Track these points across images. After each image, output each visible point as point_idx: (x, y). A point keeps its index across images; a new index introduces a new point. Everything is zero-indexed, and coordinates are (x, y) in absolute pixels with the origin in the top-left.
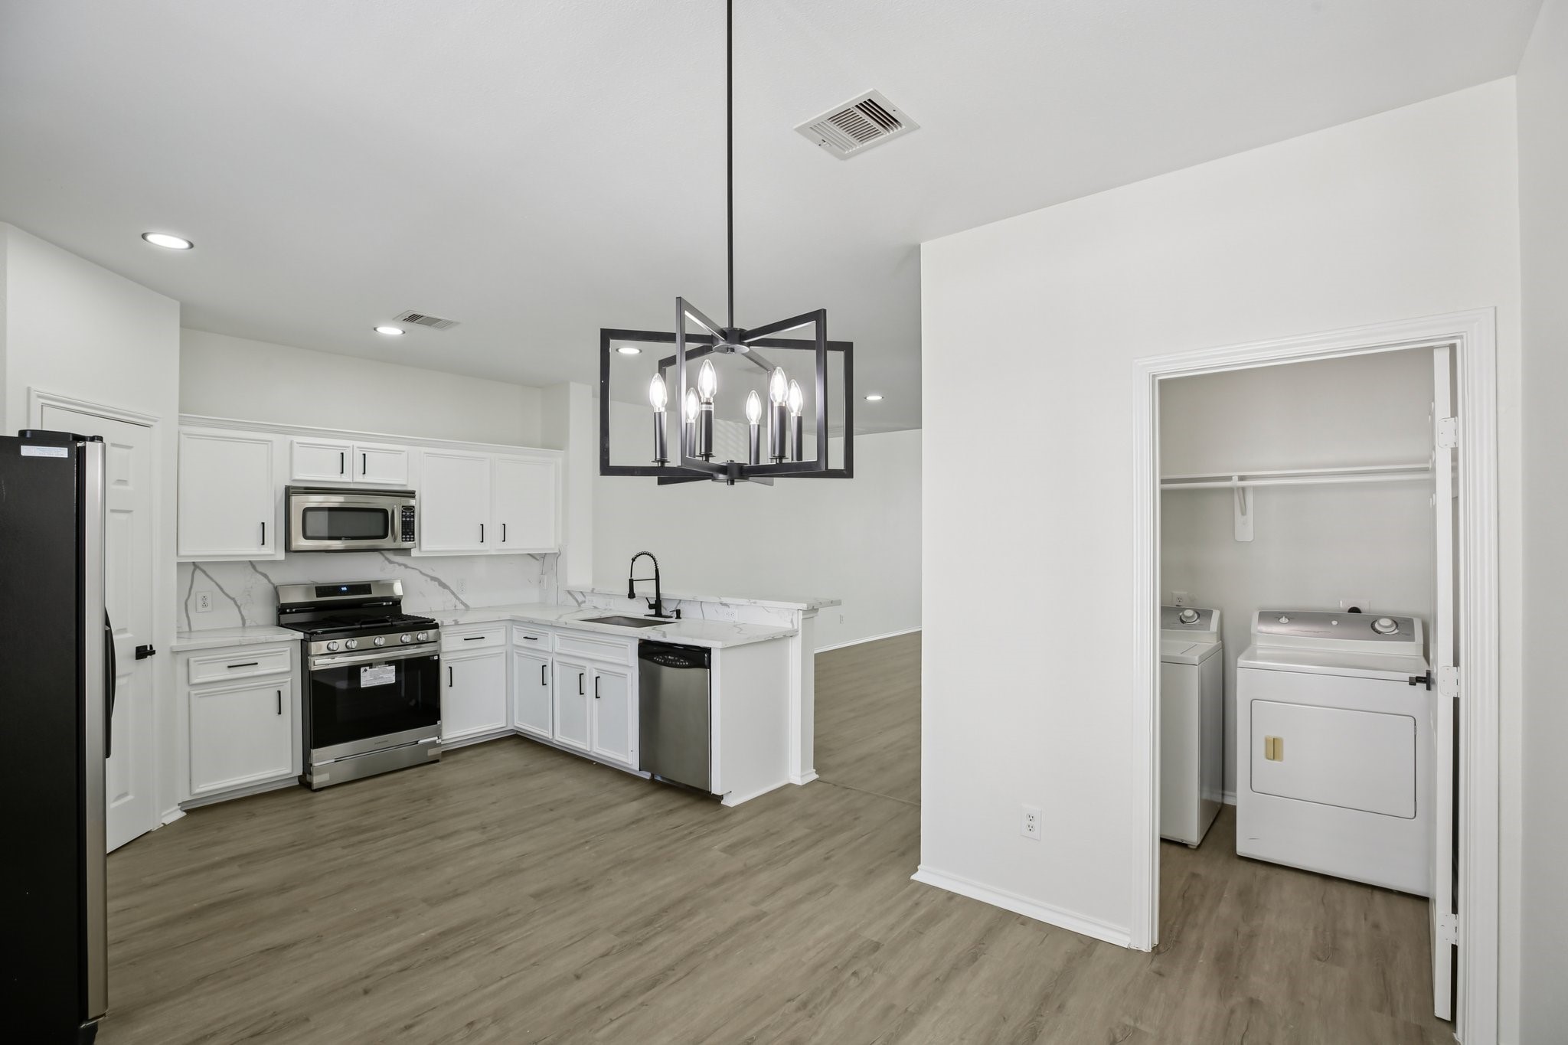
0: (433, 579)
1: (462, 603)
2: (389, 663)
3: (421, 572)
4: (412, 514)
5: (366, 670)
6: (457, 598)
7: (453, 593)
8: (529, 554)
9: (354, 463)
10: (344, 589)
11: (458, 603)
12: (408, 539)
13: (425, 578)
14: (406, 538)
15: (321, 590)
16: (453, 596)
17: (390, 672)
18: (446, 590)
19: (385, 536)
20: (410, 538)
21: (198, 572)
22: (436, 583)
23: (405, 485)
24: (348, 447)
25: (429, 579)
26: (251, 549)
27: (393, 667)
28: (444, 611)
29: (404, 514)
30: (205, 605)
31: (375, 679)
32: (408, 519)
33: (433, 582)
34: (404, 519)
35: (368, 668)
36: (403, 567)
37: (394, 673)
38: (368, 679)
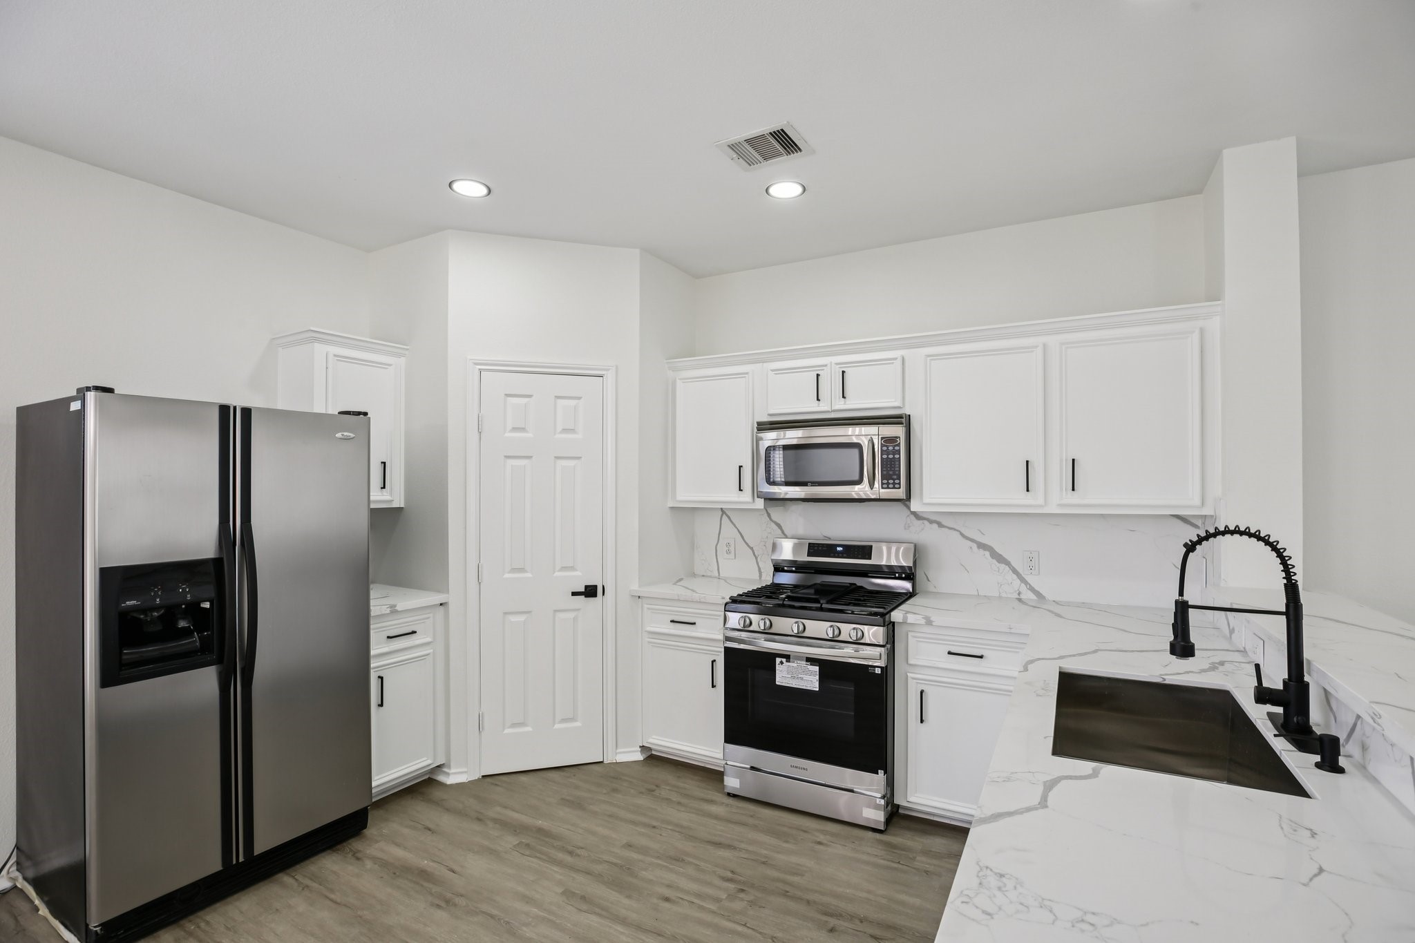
0: (982, 546)
1: (1032, 589)
2: (811, 660)
3: (962, 534)
4: (897, 448)
5: (782, 663)
6: (1023, 580)
7: (1015, 571)
8: (1178, 517)
9: (830, 386)
10: (839, 549)
11: (1023, 588)
12: (891, 486)
13: (970, 543)
14: (888, 484)
15: (814, 549)
16: (1015, 576)
17: (811, 673)
18: (1003, 566)
19: (860, 482)
20: (894, 484)
21: (724, 516)
22: (987, 554)
23: (900, 408)
24: (826, 365)
25: (975, 546)
26: (729, 495)
27: (817, 668)
28: (1000, 597)
29: (885, 448)
30: (728, 552)
31: (793, 677)
32: (891, 456)
33: (981, 551)
34: (885, 456)
35: (784, 660)
36: (935, 526)
37: (817, 677)
38: (785, 676)
